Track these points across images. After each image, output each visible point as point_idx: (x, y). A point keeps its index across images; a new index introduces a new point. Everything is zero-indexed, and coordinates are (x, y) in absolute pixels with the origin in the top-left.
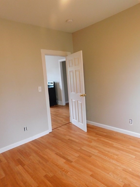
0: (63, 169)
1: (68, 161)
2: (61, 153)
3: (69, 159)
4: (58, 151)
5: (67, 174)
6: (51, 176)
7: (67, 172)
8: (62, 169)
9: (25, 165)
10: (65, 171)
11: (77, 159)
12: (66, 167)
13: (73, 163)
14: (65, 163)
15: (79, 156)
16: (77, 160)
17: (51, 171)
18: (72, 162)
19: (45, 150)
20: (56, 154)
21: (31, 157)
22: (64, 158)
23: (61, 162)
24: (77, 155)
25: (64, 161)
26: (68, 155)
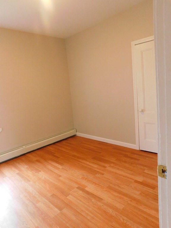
0: (86, 180)
1: (82, 189)
2: (93, 200)
3: (82, 192)
4: (100, 204)
5: (82, 176)
6: (98, 174)
7: (83, 178)
8: (88, 181)
9: (134, 182)
10: (85, 179)
11: (71, 192)
12: (84, 182)
13: (77, 186)
14: (86, 187)
15: (67, 196)
16: (71, 190)
17: (99, 178)
18: (77, 188)
19: (124, 206)
20: (102, 199)
21: (139, 193)
22: (88, 193)
23: (90, 188)
24: (70, 198)
25: (86, 189)
26: (83, 196)
